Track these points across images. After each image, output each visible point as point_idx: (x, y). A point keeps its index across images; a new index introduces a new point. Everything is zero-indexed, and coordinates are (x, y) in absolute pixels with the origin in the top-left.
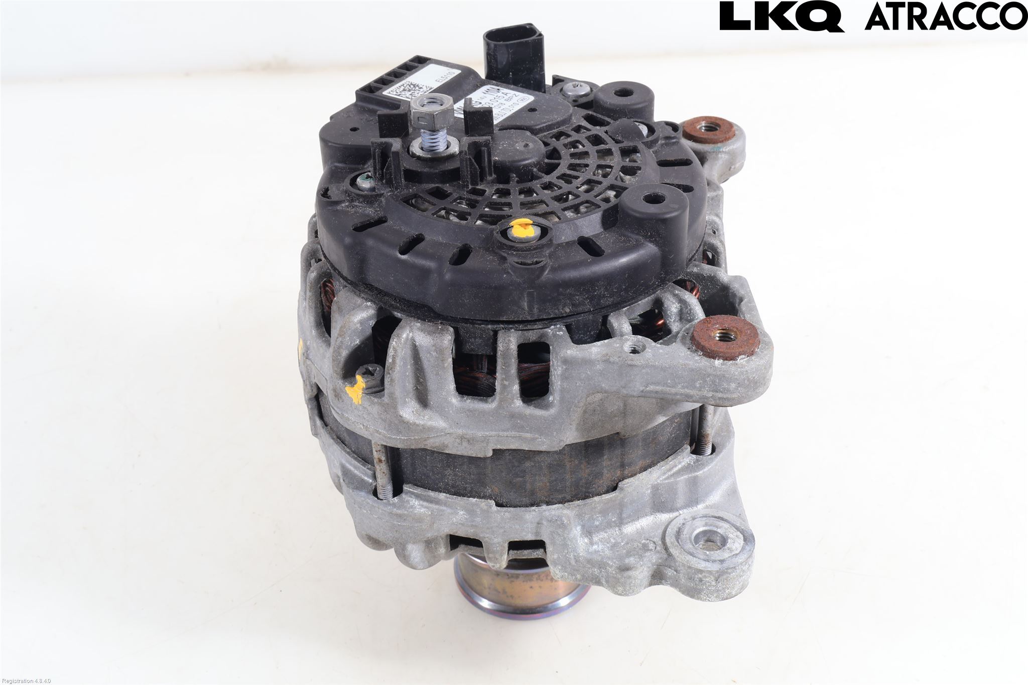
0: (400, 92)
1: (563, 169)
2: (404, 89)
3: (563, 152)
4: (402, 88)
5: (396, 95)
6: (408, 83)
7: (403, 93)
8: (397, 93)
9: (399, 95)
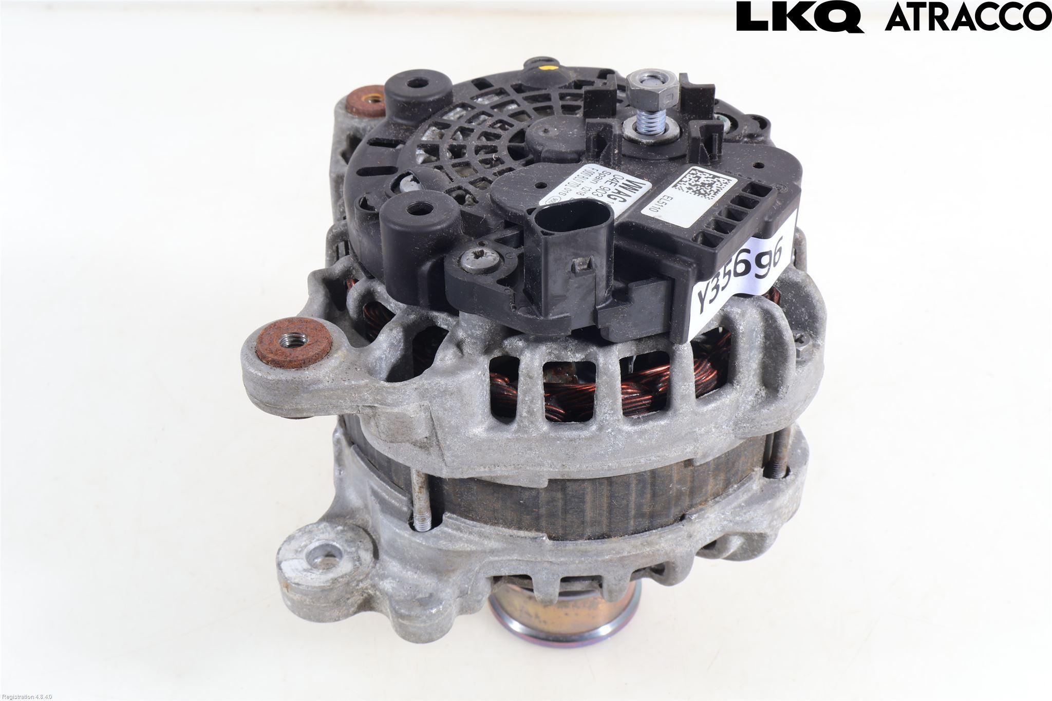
0: (715, 182)
1: (506, 135)
2: (712, 187)
3: (504, 153)
4: (714, 188)
5: (719, 177)
6: (710, 196)
7: (710, 181)
8: (719, 181)
9: (714, 177)
